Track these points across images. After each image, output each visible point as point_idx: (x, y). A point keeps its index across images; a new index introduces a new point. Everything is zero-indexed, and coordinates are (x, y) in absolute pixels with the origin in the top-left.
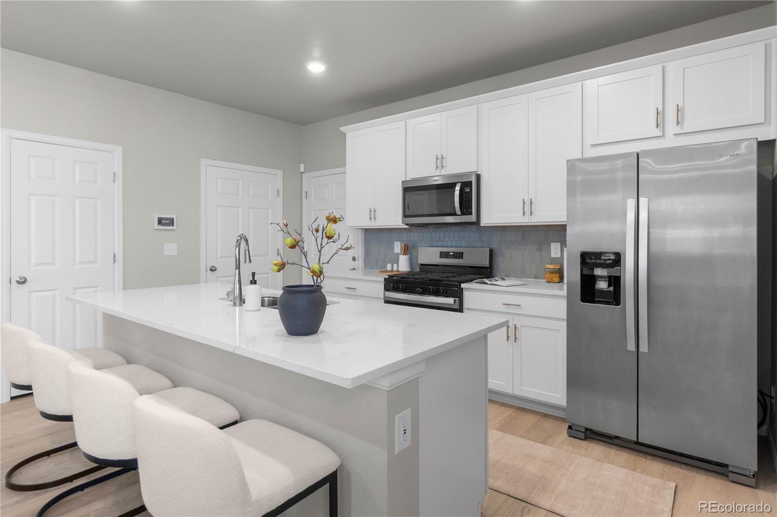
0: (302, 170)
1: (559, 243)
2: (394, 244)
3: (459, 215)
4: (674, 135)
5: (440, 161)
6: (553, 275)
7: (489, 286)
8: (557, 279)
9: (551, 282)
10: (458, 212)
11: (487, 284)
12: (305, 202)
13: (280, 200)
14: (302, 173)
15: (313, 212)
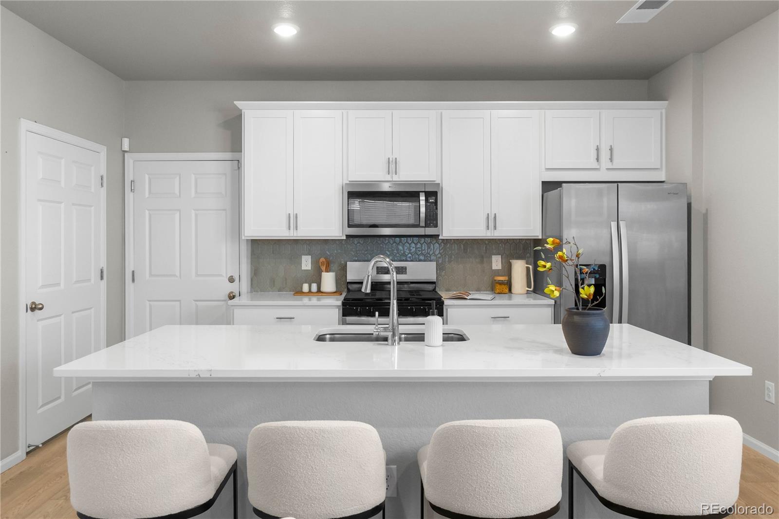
0: (126, 147)
1: (500, 256)
2: (301, 258)
3: (422, 227)
4: (607, 169)
5: (392, 165)
6: (503, 286)
7: (468, 301)
8: (507, 291)
9: (501, 293)
10: (423, 224)
11: (467, 299)
12: (129, 196)
13: (103, 191)
14: (125, 151)
15: (147, 212)
